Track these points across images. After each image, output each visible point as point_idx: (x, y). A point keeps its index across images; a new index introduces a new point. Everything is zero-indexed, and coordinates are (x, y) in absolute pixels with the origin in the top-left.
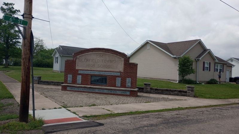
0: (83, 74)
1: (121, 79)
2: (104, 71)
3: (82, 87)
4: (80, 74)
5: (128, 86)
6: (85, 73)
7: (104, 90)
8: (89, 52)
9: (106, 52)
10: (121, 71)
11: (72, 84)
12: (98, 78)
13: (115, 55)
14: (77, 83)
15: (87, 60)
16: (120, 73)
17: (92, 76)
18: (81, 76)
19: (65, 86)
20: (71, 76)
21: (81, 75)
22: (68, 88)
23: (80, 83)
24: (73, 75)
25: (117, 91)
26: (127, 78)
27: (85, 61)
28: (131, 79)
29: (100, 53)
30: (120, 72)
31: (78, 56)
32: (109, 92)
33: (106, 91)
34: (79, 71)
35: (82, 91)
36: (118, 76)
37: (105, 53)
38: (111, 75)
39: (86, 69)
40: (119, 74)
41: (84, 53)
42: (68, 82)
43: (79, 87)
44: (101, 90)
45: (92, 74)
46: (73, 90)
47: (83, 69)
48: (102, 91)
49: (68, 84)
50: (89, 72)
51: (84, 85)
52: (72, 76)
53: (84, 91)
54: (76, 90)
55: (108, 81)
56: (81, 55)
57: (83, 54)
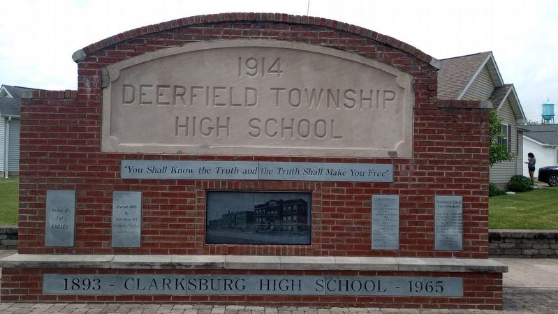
0: (154, 181)
1: (401, 205)
2: (294, 159)
3: (148, 270)
4: (130, 185)
5: (448, 241)
6: (168, 175)
7: (296, 278)
8: (188, 40)
9: (298, 40)
10: (400, 155)
11: (79, 252)
12: (249, 203)
13: (356, 57)
14: (115, 243)
15: (178, 92)
16: (390, 167)
17: (212, 190)
18: (136, 198)
19: (25, 269)
20: (69, 197)
21: (137, 189)
22: (52, 284)
23: (138, 245)
24: (84, 193)
25: (385, 280)
26: (438, 198)
27: (161, 99)
28: (459, 198)
29: (258, 42)
30: (393, 160)
31: (114, 70)
32: (334, 288)
33: (309, 286)
34: (125, 163)
35: (153, 292)
36: (386, 185)
37: (295, 45)
38: (340, 184)
39: (174, 152)
40: (385, 174)
41: (152, 50)
42: (50, 239)
43: (129, 270)
44: (278, 278)
45: (211, 182)
46: (90, 292)
47: (149, 152)
48: (284, 287)
49: (49, 251)
50: (193, 171)
51: (164, 252)
52: (78, 200)
53: (167, 292)
54: (107, 290)
55: (318, 219)
56: (137, 60)
57: (148, 56)
